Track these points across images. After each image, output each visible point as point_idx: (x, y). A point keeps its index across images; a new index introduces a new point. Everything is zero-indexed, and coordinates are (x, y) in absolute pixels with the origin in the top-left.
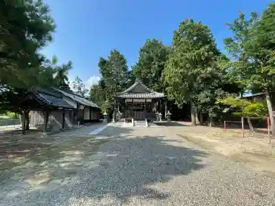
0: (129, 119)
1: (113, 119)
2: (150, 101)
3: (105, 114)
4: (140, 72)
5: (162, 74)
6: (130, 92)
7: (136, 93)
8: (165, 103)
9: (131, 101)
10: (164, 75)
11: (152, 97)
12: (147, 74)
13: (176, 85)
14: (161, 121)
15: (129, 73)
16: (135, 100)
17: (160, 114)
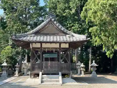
0: (36, 72)
1: (17, 72)
2: (67, 46)
3: (5, 64)
4: (55, 8)
5: (84, 9)
6: (37, 33)
7: (47, 34)
8: (90, 50)
9: (38, 45)
10: (86, 10)
11: (68, 40)
12: (64, 10)
13: (103, 24)
14: (83, 75)
15: (41, 8)
16: (44, 45)
17: (82, 65)
